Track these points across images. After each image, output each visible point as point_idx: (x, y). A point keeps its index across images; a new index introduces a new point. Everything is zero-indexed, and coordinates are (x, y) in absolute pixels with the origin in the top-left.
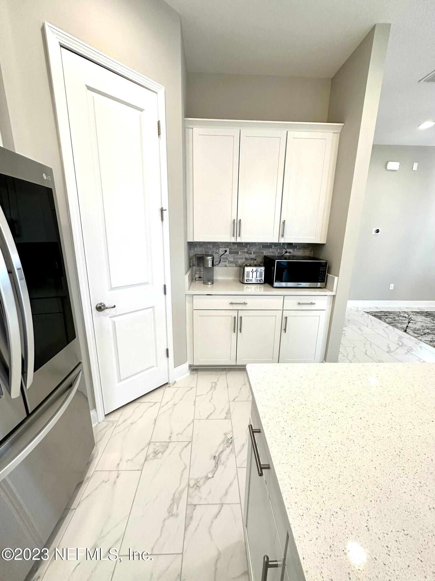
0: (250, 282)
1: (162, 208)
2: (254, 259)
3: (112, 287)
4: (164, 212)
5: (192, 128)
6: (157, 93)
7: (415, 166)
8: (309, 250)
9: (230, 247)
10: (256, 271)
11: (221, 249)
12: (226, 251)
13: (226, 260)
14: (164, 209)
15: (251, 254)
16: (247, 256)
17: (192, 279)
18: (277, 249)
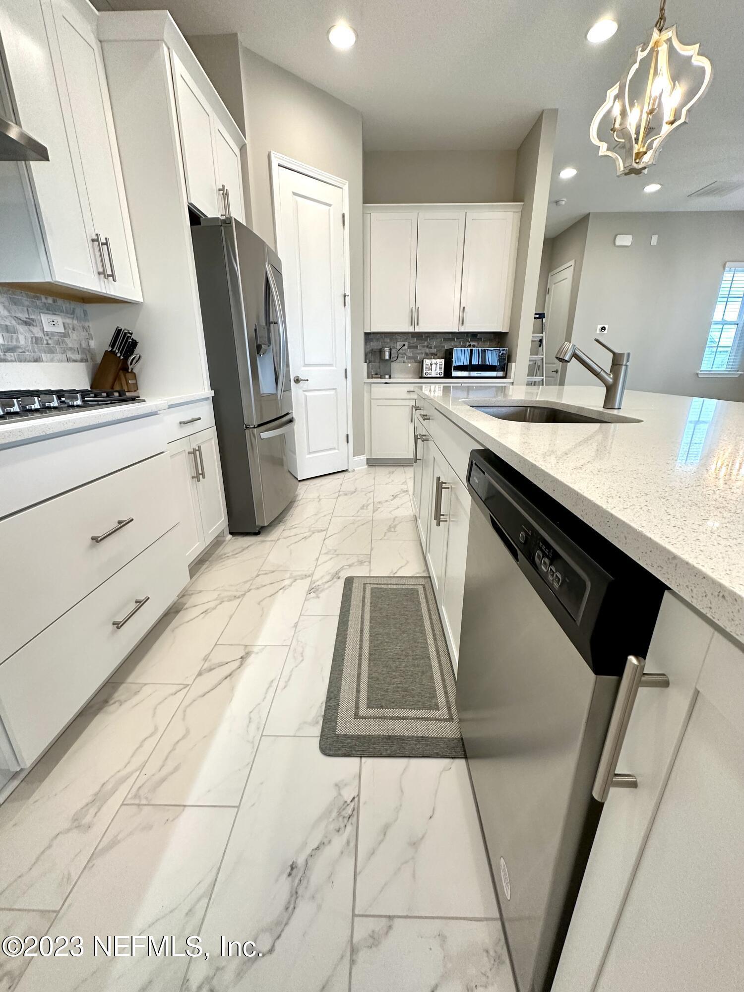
0: (429, 376)
1: (345, 294)
2: (434, 354)
3: (306, 363)
4: (347, 298)
5: (370, 213)
6: (342, 188)
7: (654, 240)
8: (495, 343)
9: (409, 341)
10: (436, 364)
11: (398, 343)
12: (404, 345)
13: (404, 355)
14: (347, 294)
15: (432, 348)
16: (427, 350)
17: (370, 376)
18: (460, 342)
